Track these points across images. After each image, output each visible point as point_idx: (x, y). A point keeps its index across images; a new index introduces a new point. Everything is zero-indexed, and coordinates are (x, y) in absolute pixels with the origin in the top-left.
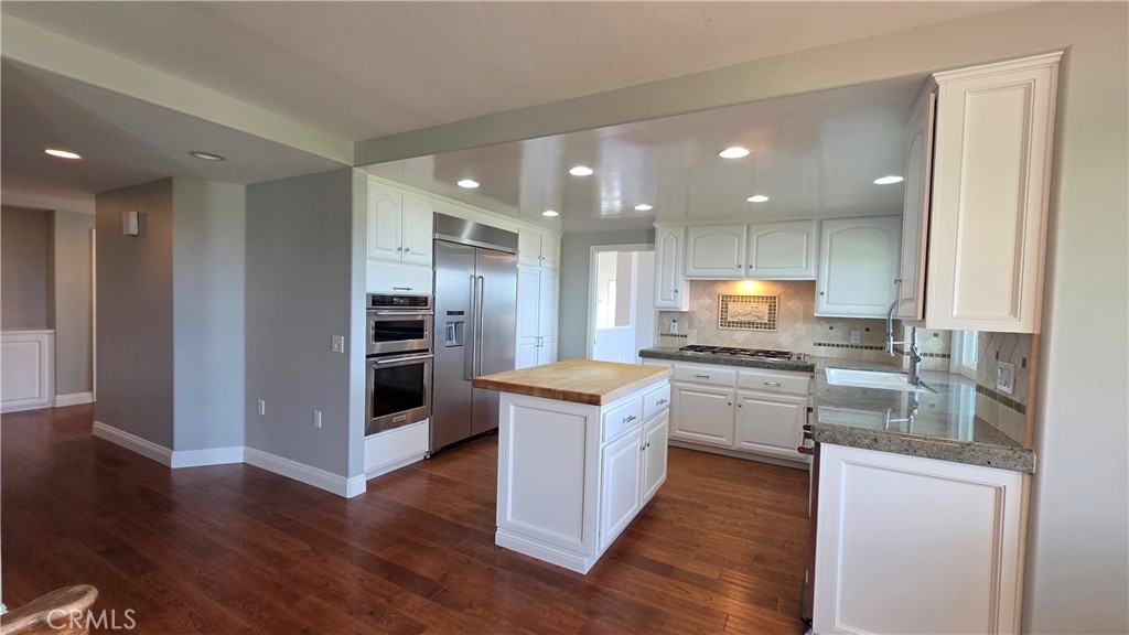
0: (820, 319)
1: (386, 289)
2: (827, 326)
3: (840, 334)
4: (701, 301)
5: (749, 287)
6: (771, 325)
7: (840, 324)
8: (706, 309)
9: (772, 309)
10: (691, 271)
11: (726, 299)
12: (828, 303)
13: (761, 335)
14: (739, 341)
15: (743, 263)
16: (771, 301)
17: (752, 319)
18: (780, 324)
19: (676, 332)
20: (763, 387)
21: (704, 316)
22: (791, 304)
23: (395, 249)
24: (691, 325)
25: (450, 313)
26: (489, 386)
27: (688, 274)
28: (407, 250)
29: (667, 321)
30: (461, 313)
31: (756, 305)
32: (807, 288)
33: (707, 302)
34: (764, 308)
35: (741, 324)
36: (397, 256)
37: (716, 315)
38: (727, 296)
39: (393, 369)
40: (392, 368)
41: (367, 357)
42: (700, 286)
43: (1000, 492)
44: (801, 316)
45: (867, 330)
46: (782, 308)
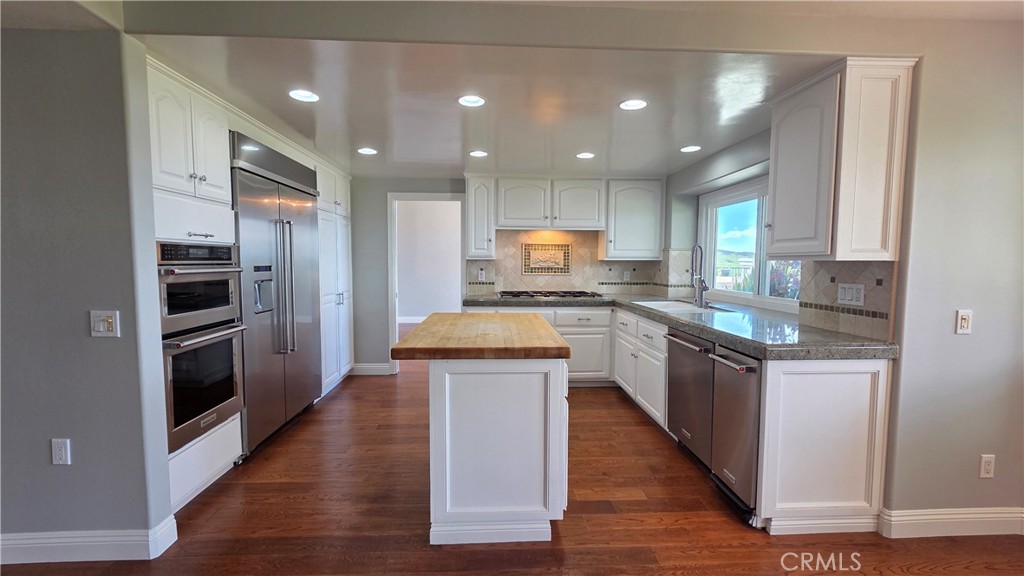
0: (602, 262)
1: (178, 236)
2: (607, 268)
3: (617, 273)
4: (506, 250)
5: (547, 236)
6: (566, 269)
7: (616, 266)
8: (508, 257)
9: (566, 256)
10: (502, 221)
11: (528, 248)
12: (615, 249)
13: (558, 278)
14: (541, 285)
15: (548, 214)
16: (565, 249)
17: (551, 265)
18: (573, 267)
19: (484, 280)
20: (576, 322)
21: (510, 264)
22: (580, 252)
23: (186, 176)
24: (497, 273)
25: (257, 269)
26: (418, 355)
27: (500, 223)
28: (203, 179)
29: (475, 270)
30: (269, 268)
31: (553, 252)
32: (592, 237)
33: (512, 250)
34: (560, 255)
35: (542, 269)
36: (188, 186)
37: (519, 263)
38: (529, 245)
39: (195, 352)
40: (195, 350)
41: (165, 337)
42: (505, 235)
43: (875, 376)
44: (589, 260)
45: (634, 270)
46: (573, 257)
